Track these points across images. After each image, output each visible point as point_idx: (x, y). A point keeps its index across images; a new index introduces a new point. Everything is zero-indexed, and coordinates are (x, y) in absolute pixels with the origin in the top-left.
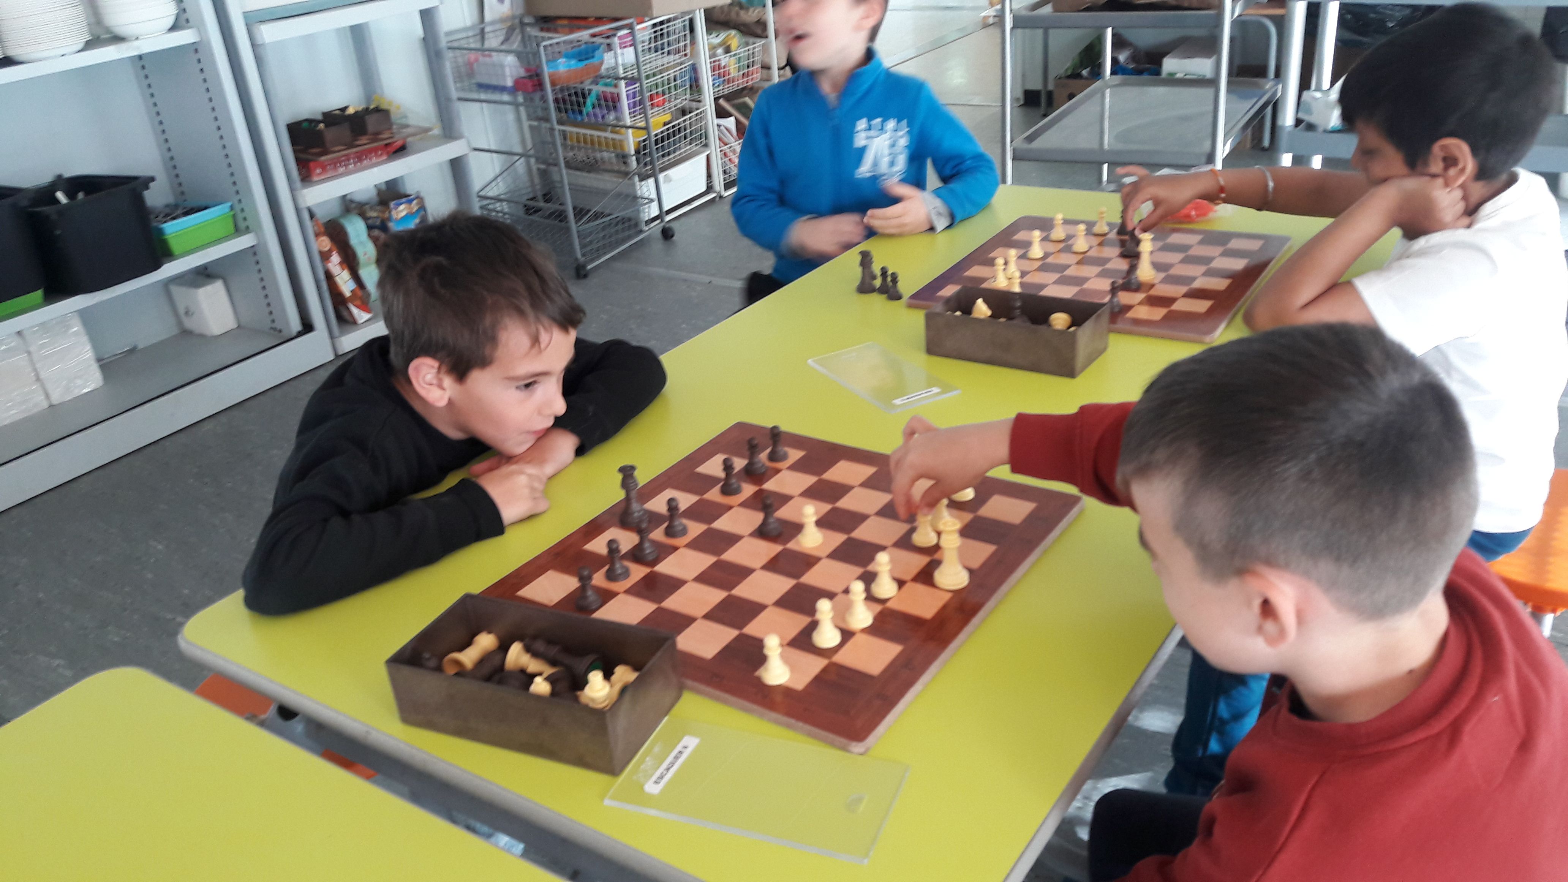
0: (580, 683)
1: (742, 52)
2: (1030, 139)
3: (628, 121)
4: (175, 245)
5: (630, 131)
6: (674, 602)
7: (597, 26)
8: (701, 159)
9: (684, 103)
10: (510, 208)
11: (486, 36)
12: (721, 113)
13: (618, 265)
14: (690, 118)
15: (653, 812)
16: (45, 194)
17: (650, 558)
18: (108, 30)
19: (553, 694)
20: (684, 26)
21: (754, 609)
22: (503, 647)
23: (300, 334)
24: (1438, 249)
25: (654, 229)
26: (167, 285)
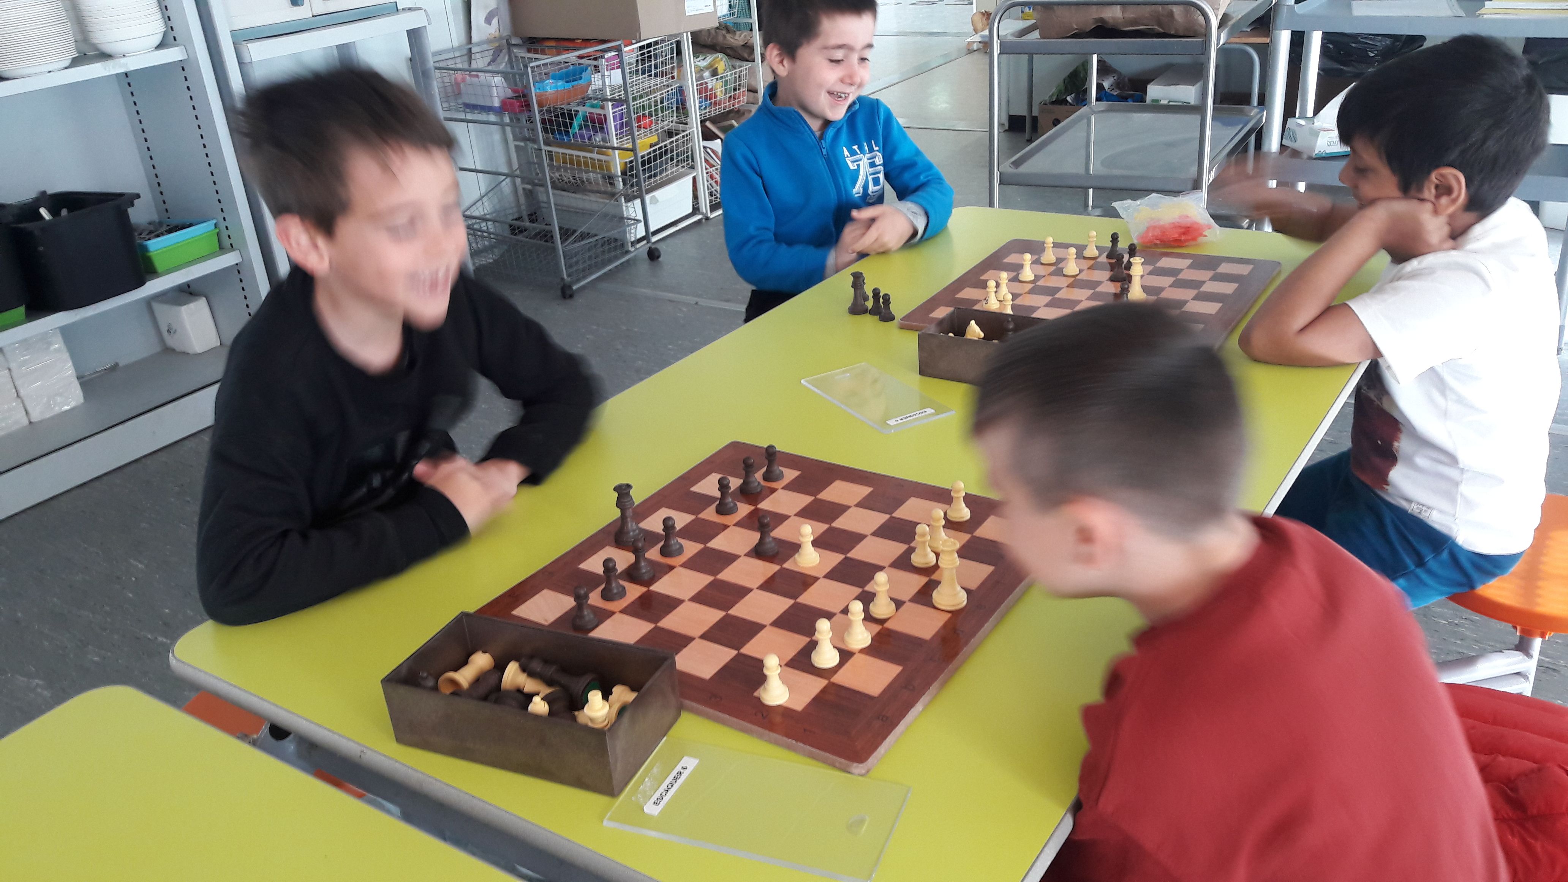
0: (580, 703)
1: (729, 75)
2: (1017, 164)
3: (615, 143)
4: (159, 263)
5: (617, 152)
6: (671, 622)
7: (585, 48)
8: (687, 181)
9: (671, 124)
10: (495, 227)
11: (473, 56)
12: (708, 135)
13: (604, 285)
14: (677, 140)
15: (653, 834)
16: (29, 211)
17: (646, 577)
18: (95, 47)
19: (551, 713)
20: (672, 48)
21: (752, 629)
22: (500, 667)
24: (1430, 271)
25: (641, 250)
26: (149, 302)
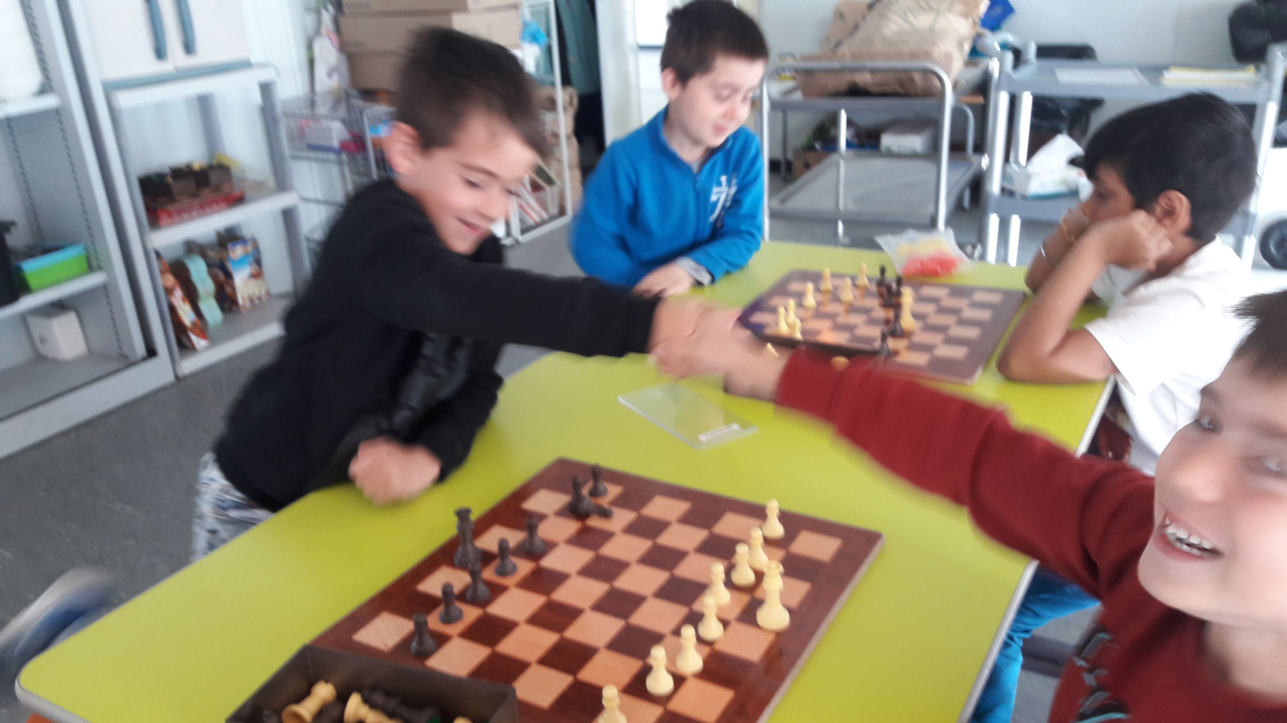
2: (782, 201)
4: (32, 281)
6: (507, 647)
11: (316, 105)
17: (483, 598)
21: (586, 653)
22: (342, 698)
23: (144, 359)
26: (23, 317)
